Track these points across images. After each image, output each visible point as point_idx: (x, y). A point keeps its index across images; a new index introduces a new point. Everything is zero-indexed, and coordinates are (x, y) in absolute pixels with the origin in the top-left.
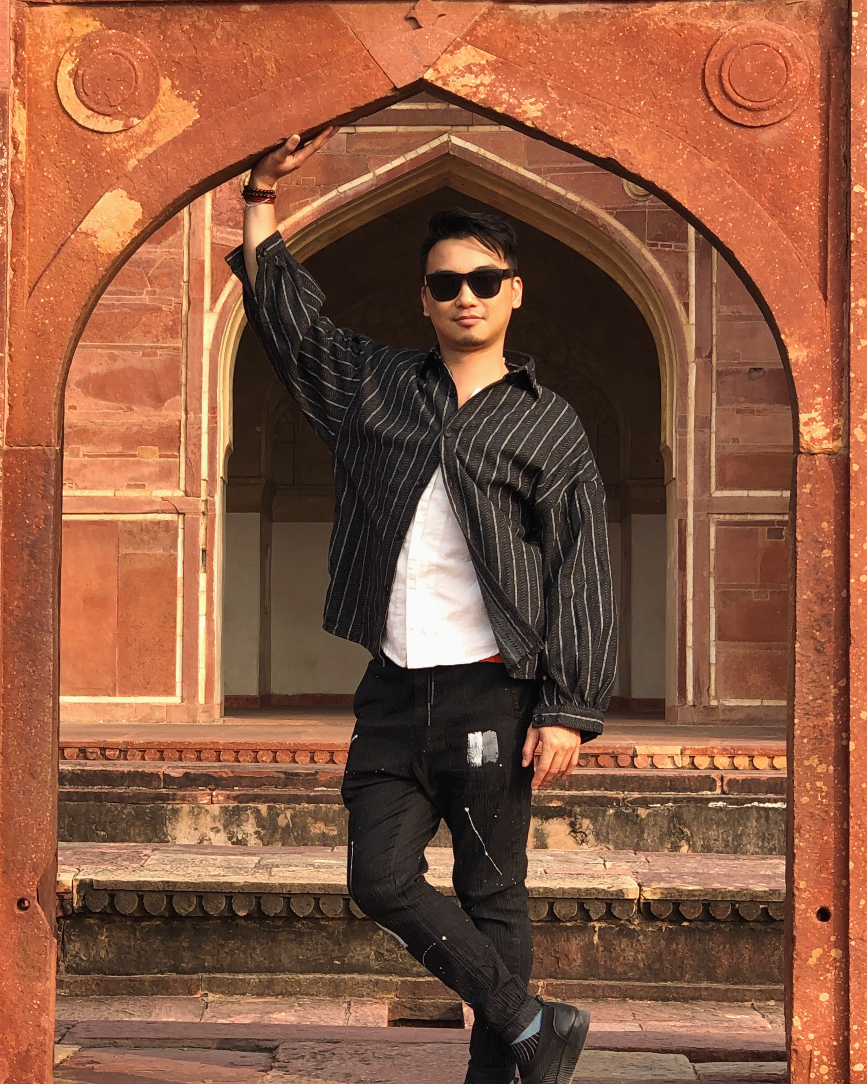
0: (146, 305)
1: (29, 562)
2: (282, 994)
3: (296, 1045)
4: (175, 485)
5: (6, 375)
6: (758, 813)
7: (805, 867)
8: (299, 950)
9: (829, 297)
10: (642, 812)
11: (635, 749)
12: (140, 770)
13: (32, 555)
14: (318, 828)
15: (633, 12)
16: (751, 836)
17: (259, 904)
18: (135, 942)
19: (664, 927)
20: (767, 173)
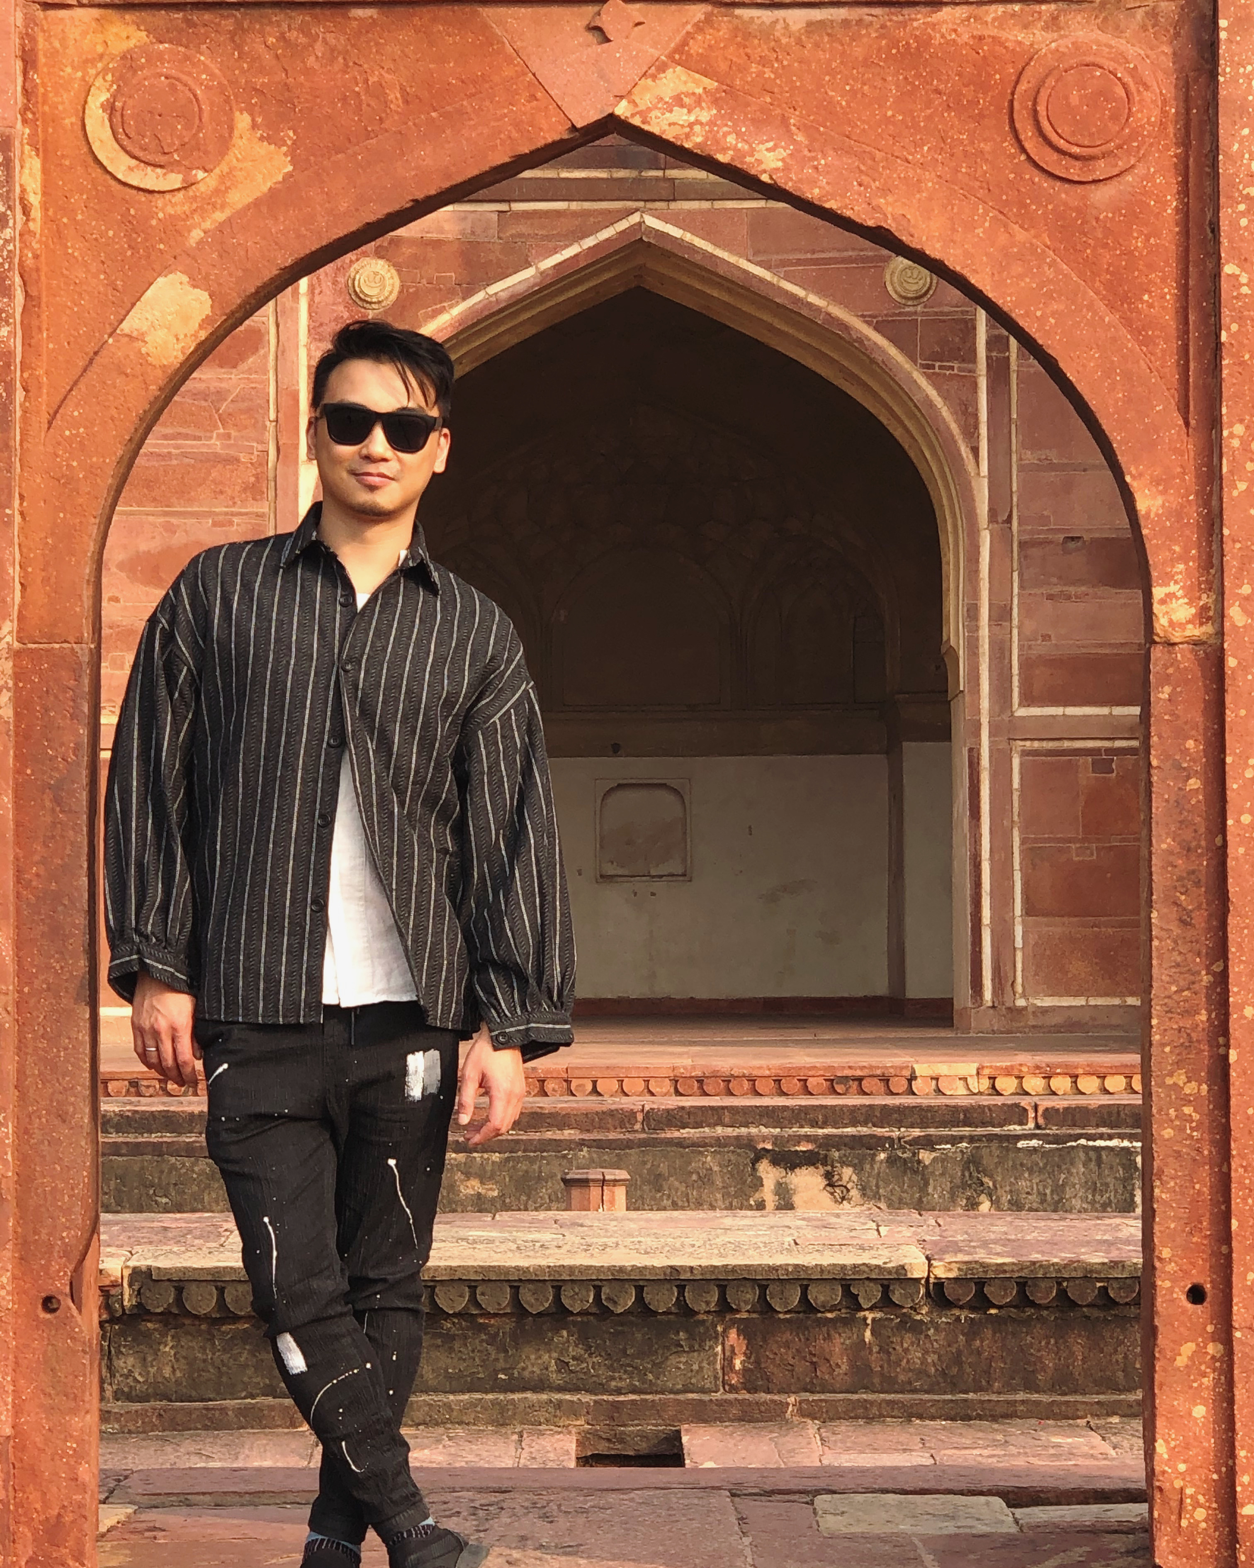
0: (216, 455)
1: (53, 810)
2: (424, 1423)
3: (448, 1497)
5: (16, 540)
6: (1087, 1154)
7: (1168, 1228)
8: (450, 1360)
9: (1193, 422)
10: (926, 1156)
11: (913, 1068)
13: (57, 800)
14: (471, 1187)
15: (910, 19)
16: (1077, 1186)
18: (214, 1354)
19: (963, 1317)
20: (1103, 248)
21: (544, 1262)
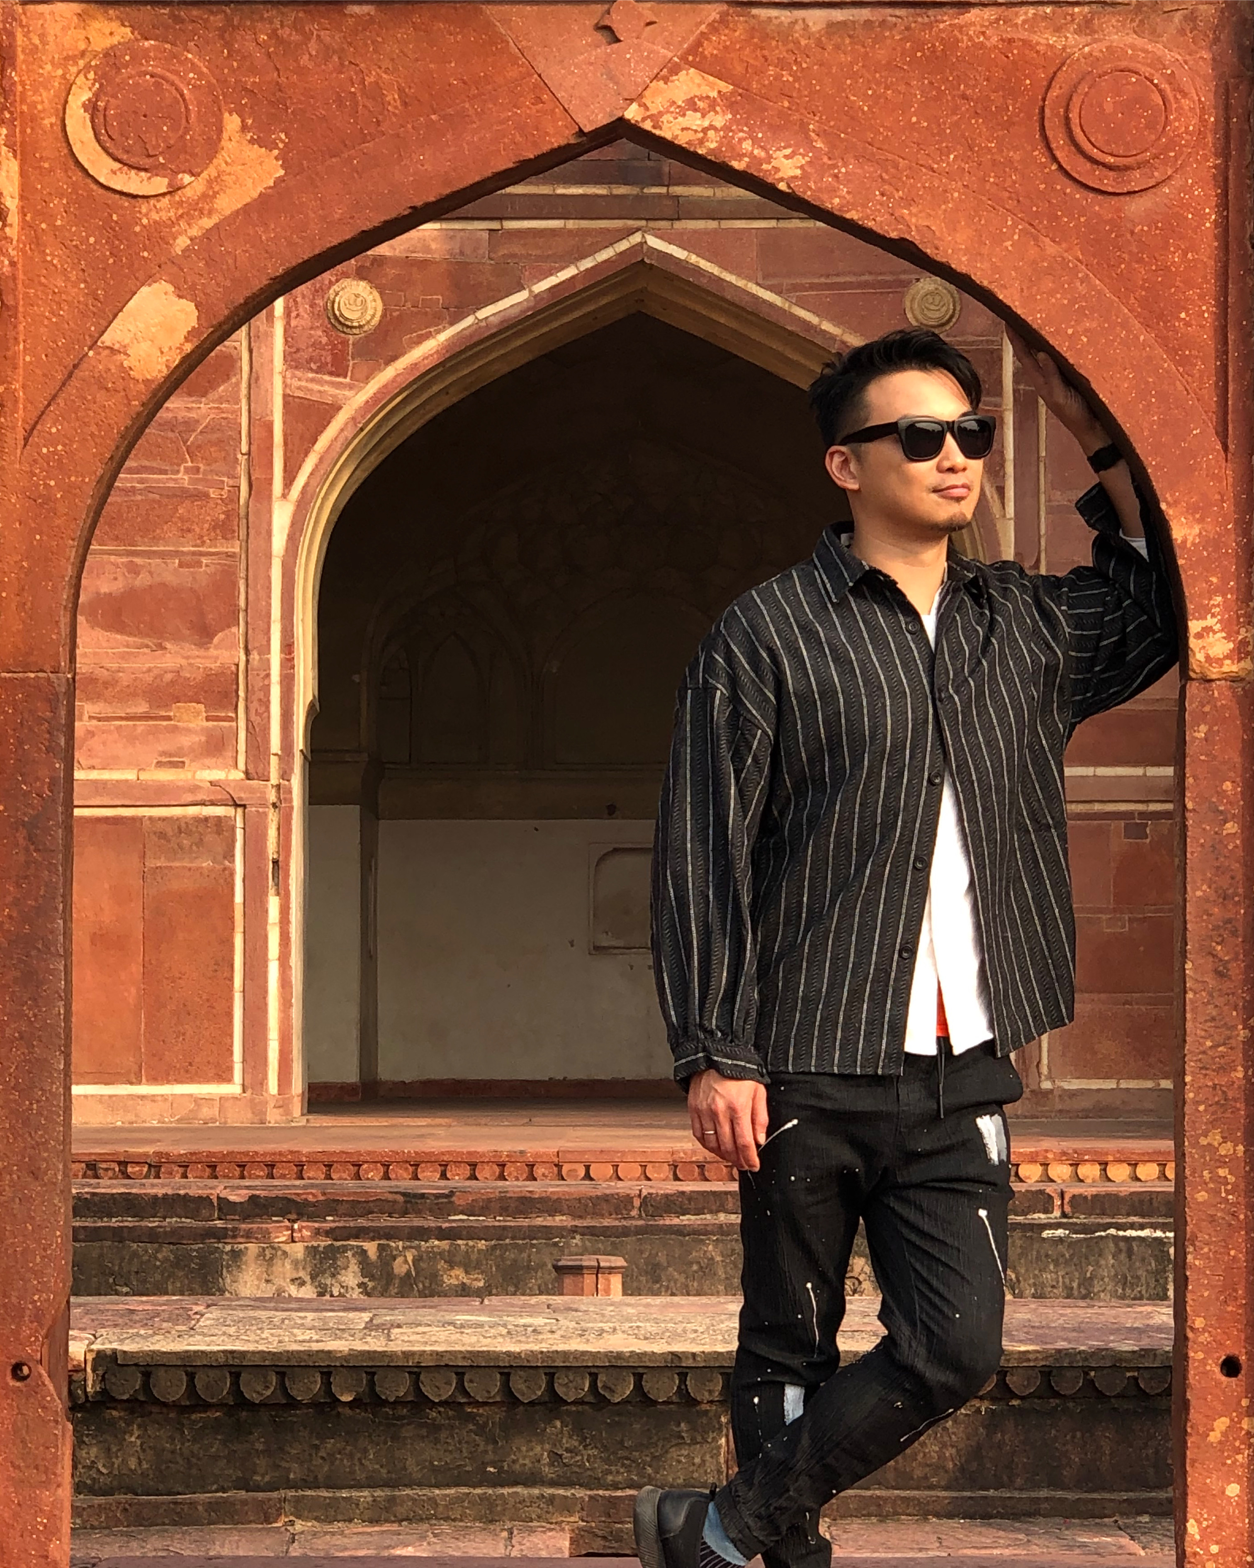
0: (183, 490)
1: (27, 849)
2: (407, 1519)
4: (231, 762)
6: (1116, 1245)
7: (1202, 1296)
8: (434, 1453)
9: (1232, 447)
12: (182, 1192)
13: (30, 838)
14: (456, 1277)
15: (937, 21)
16: (1106, 1280)
17: (372, 1384)
18: (183, 1444)
19: (983, 1409)
20: (1137, 262)
21: (536, 1348)
